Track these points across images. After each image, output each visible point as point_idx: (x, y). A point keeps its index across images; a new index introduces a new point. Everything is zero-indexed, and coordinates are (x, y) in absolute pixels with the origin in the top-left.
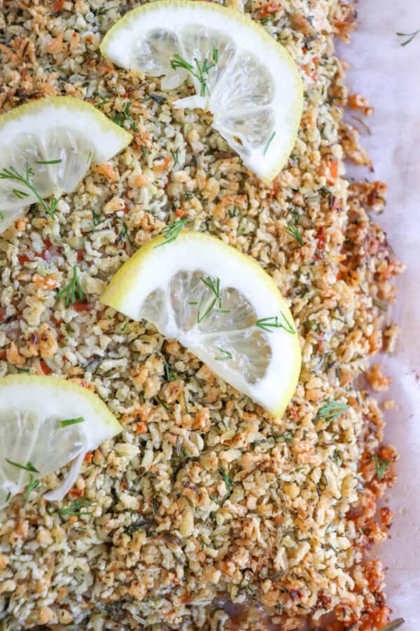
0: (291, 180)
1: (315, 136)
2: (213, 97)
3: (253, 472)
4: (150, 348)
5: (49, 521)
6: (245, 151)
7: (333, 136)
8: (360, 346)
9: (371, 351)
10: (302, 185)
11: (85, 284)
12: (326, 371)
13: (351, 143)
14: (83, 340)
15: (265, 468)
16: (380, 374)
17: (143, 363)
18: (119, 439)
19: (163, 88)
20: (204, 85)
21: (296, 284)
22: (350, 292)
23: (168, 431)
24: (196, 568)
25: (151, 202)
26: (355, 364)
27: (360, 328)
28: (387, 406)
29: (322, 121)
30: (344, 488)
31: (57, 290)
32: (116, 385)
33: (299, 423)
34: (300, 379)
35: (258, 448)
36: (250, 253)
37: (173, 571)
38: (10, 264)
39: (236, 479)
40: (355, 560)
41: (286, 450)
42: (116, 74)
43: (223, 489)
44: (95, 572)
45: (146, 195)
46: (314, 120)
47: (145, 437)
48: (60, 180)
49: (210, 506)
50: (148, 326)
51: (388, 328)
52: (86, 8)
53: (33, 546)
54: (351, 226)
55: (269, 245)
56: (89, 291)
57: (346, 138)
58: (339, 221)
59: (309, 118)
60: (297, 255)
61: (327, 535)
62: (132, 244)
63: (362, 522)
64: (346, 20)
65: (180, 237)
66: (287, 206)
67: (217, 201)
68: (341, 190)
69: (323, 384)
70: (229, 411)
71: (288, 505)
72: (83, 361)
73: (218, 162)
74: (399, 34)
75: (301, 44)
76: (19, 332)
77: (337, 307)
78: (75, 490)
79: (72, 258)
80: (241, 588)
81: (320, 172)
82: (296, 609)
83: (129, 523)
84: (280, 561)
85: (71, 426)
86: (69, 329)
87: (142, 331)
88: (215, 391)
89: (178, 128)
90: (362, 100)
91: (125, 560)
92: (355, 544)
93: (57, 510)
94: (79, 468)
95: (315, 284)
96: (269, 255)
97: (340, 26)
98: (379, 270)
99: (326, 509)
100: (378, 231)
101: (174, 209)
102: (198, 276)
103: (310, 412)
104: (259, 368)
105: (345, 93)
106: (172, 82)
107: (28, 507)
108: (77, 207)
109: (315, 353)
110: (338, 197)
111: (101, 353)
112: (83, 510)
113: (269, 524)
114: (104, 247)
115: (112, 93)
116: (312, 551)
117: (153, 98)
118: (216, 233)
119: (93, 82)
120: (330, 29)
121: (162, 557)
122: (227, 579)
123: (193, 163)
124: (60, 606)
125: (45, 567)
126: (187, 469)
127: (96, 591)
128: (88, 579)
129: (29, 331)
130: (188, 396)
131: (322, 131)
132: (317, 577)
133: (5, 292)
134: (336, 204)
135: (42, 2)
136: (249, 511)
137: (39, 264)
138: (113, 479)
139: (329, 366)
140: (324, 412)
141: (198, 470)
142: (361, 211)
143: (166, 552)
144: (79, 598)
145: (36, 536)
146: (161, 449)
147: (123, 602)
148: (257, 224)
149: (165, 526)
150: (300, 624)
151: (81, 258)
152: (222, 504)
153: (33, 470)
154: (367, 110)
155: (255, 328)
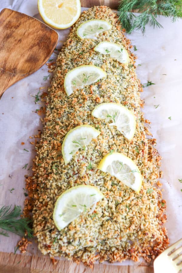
0: (135, 140)
1: (139, 130)
2: (117, 122)
3: (134, 206)
4: (108, 179)
5: (89, 219)
6: (125, 134)
7: (143, 129)
8: (154, 176)
9: (157, 177)
10: (138, 141)
11: (93, 165)
12: (148, 182)
13: (147, 131)
14: (93, 177)
15: (136, 205)
16: (160, 183)
17: (107, 182)
18: (103, 200)
19: (105, 121)
20: (115, 120)
21: (138, 163)
22: (151, 163)
23: (114, 197)
24: (123, 229)
25: (105, 147)
26: (154, 180)
27: (154, 172)
28: (162, 190)
30: (155, 209)
31: (86, 167)
32: (101, 187)
33: (143, 194)
34: (142, 184)
35: (134, 200)
36: (128, 157)
37: (117, 230)
38: (75, 162)
39: (130, 207)
40: (159, 228)
41: (141, 200)
42: (95, 119)
43: (127, 210)
44: (99, 232)
45: (104, 145)
47: (109, 199)
49: (125, 214)
50: (107, 174)
51: (160, 172)
52: (87, 106)
53: (86, 225)
54: (149, 149)
55: (132, 154)
56: (94, 166)
57: (146, 129)
58: (146, 148)
59: (137, 126)
60: (138, 156)
61: (152, 221)
62: (102, 156)
63: (160, 218)
66: (135, 145)
67: (119, 145)
68: (146, 141)
69: (147, 185)
70: (127, 192)
71: (143, 213)
72: (94, 182)
73: (119, 137)
74: (155, 106)
75: (134, 110)
76: (79, 176)
77: (148, 167)
78: (95, 212)
79: (89, 160)
80: (133, 234)
81: (141, 137)
82: (147, 238)
83: (107, 219)
84: (142, 227)
85: (92, 196)
86: (90, 175)
87: (106, 175)
88: (123, 188)
89: (109, 130)
90: (148, 121)
91: (106, 228)
92: (159, 224)
93: (91, 216)
94: (95, 206)
96: (132, 157)
97: (141, 105)
98: (157, 159)
99: (151, 214)
100: (155, 150)
101: (110, 148)
102: (118, 162)
103: (145, 191)
104: (133, 182)
105: (144, 119)
106: (107, 120)
107: (84, 216)
108: (89, 148)
109: (144, 178)
111: (98, 180)
112: (96, 216)
113: (139, 218)
114: (96, 157)
115: (94, 123)
116: (149, 224)
117: (103, 124)
118: (120, 152)
119: (90, 121)
120: (139, 106)
121: (114, 227)
122: (130, 232)
123: (113, 137)
124: (91, 241)
125: (88, 231)
126: (119, 205)
127: (100, 237)
128: (98, 234)
129: (81, 176)
130: (118, 189)
131: (140, 128)
132: (151, 230)
133: (75, 168)
134: (146, 144)
135: (77, 105)
136: (134, 215)
137: (82, 161)
138: (102, 209)
139: (148, 181)
140: (148, 192)
141: (121, 205)
142: (151, 146)
143: (116, 226)
144: (96, 239)
145: (86, 223)
146: (112, 201)
147: (105, 240)
148: (129, 150)
149: (115, 219)
150: (148, 245)
151: (91, 159)
152: (127, 213)
153: (85, 206)
154: (150, 123)
155: (131, 172)
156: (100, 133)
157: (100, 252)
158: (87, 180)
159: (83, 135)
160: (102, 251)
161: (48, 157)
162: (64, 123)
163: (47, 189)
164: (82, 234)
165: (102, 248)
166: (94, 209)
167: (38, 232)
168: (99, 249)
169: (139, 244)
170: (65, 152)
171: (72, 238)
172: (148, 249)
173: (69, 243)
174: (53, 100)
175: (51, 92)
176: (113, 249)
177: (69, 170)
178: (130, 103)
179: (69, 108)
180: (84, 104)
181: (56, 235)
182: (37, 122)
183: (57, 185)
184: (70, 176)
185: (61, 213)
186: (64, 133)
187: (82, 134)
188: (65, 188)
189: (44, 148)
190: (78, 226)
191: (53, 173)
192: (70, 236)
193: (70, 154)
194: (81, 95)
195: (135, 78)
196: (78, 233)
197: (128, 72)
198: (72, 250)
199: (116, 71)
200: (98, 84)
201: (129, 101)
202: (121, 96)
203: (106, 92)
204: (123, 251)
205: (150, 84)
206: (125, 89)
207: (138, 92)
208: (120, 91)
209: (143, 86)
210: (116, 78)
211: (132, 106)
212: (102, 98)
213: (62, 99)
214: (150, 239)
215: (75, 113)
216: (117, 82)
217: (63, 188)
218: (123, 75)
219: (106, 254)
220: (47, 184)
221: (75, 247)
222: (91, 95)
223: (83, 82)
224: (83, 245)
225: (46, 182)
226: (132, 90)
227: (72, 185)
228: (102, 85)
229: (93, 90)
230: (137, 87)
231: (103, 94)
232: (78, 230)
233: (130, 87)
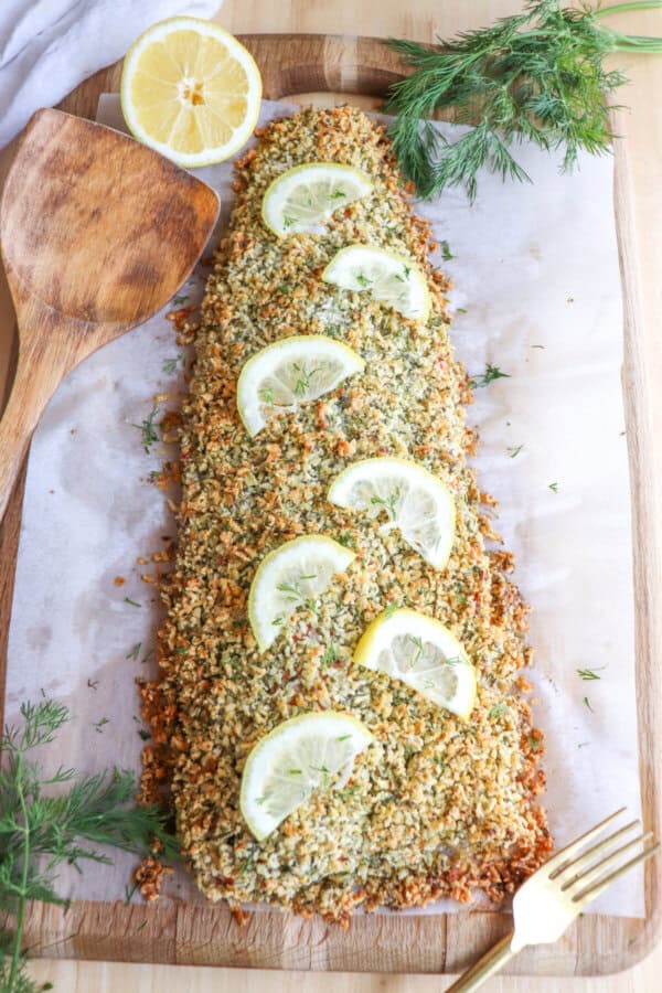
0: (454, 565)
1: (465, 534)
2: (401, 520)
3: (455, 757)
4: (383, 687)
5: (337, 802)
6: (424, 552)
8: (510, 665)
9: (518, 667)
10: (461, 566)
11: (339, 650)
12: (491, 686)
13: (487, 529)
14: (341, 686)
15: (462, 753)
16: (525, 682)
17: (380, 696)
18: (371, 746)
19: (367, 517)
20: (394, 513)
21: (465, 631)
22: (500, 630)
23: (400, 737)
24: (427, 822)
25: (370, 592)
26: (509, 678)
27: (509, 654)
28: (533, 702)
29: (468, 519)
30: (513, 760)
31: (321, 657)
32: (364, 712)
33: (479, 722)
34: (477, 693)
35: (455, 741)
36: (434, 616)
37: (413, 826)
38: (288, 644)
39: (446, 762)
40: (525, 808)
41: (474, 740)
42: (336, 511)
43: (439, 770)
44: (365, 834)
45: (366, 587)
46: (463, 521)
47: (386, 742)
48: (316, 588)
49: (432, 781)
50: (379, 672)
51: (527, 650)
52: (310, 467)
53: (328, 820)
54: (494, 588)
55: (445, 609)
56: (341, 655)
58: (487, 585)
59: (460, 520)
60: (464, 614)
61: (506, 793)
62: (363, 620)
63: (527, 782)
64: (473, 442)
65: (394, 614)
66: (455, 581)
67: (409, 585)
68: (485, 566)
69: (491, 694)
70: (435, 719)
71: (480, 775)
72: (343, 699)
73: (407, 559)
74: (509, 449)
75: (447, 469)
76: (301, 686)
77: (493, 643)
78: (351, 782)
79: (327, 634)
81: (471, 556)
82: (493, 842)
83: (383, 799)
84: (480, 812)
85: (344, 741)
86: (332, 680)
87: (377, 676)
88: (425, 708)
89: (380, 541)
90: (491, 498)
91: (383, 822)
92: (524, 797)
93: (341, 796)
94: (352, 766)
96: (446, 616)
97: (468, 447)
98: (516, 613)
99: (503, 775)
100: (512, 587)
101: (384, 594)
102: (407, 638)
103: (485, 713)
104: (451, 692)
105: (479, 494)
106: (373, 514)
107: (323, 795)
108: (325, 602)
109: (483, 675)
110: (484, 570)
111: (353, 693)
112: (356, 793)
113: (469, 789)
114: (346, 625)
115: (336, 525)
116: (498, 803)
117: (362, 524)
118: (411, 606)
119: (322, 518)
120: (463, 452)
121: (405, 818)
122: (447, 828)
123: (391, 562)
124: (343, 859)
125: (335, 834)
126: (415, 759)
127: (366, 846)
128: (360, 840)
129: (309, 685)
130: (410, 713)
131: (468, 525)
132: (504, 819)
133: (289, 662)
134: (484, 576)
135: (281, 467)
136: (456, 782)
137: (307, 641)
138: (370, 772)
139: (493, 682)
140: (494, 713)
141: (422, 759)
142: (500, 574)
143: (408, 814)
144: (355, 853)
145: (328, 813)
146: (397, 749)
147: (380, 853)
148: (436, 596)
149: (406, 797)
150: (496, 857)
151: (332, 634)
152: (438, 779)
153: (325, 770)
154: (494, 504)
155: (446, 665)
156: (355, 555)
157: (368, 882)
158: (325, 696)
159: (307, 567)
160: (373, 882)
161: (206, 628)
162: (245, 522)
163: (211, 722)
164: (320, 845)
165: (372, 872)
166: (348, 775)
167: (196, 845)
168: (365, 877)
169: (471, 855)
170: (260, 620)
171: (292, 858)
172: (496, 867)
173: (285, 869)
174: (204, 446)
175: (195, 418)
176: (403, 874)
177: (271, 667)
178: (436, 450)
179: (257, 477)
180: (301, 463)
181: (249, 850)
182: (156, 512)
183: (239, 712)
184: (276, 686)
185: (260, 795)
186: (248, 556)
187: (304, 564)
188: (264, 721)
189: (191, 599)
190: (307, 824)
191: (224, 677)
192: (287, 852)
193: (274, 623)
194: (291, 435)
195: (448, 362)
196: (308, 843)
197: (427, 344)
198: (293, 888)
199: (392, 345)
200: (340, 392)
201: (433, 445)
202: (408, 428)
203: (365, 420)
204: (429, 877)
205: (493, 374)
206: (419, 401)
207: (459, 407)
208: (406, 410)
209: (473, 382)
210: (392, 368)
211: (442, 458)
212: (354, 440)
213: (232, 445)
214: (500, 843)
215: (277, 493)
216: (395, 382)
217: (259, 719)
218: (412, 354)
219: (384, 889)
220: (210, 708)
221: (300, 878)
222: (322, 433)
223: (296, 391)
224: (321, 872)
225: (206, 702)
226: (441, 406)
227: (285, 712)
228: (351, 397)
229: (327, 417)
230: (455, 390)
231: (355, 426)
232: (307, 836)
233: (435, 395)
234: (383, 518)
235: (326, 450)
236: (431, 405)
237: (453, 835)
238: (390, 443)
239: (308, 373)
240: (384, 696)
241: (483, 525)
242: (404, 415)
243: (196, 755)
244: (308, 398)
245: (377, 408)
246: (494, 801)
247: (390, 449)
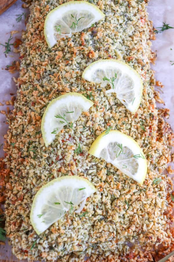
0: (141, 112)
1: (147, 97)
2: (116, 88)
3: (135, 201)
4: (103, 166)
5: (77, 219)
6: (126, 104)
7: (152, 96)
8: (164, 161)
9: (168, 162)
10: (144, 113)
11: (83, 148)
12: (155, 169)
13: (158, 97)
14: (83, 164)
15: (138, 200)
16: (171, 169)
17: (101, 170)
18: (95, 194)
19: (101, 86)
20: (114, 85)
21: (144, 143)
22: (161, 144)
23: (109, 190)
24: (119, 231)
25: (100, 121)
26: (163, 167)
27: (164, 155)
29: (149, 92)
30: (162, 205)
31: (74, 150)
32: (93, 177)
33: (147, 186)
34: (147, 172)
35: (136, 194)
36: (129, 135)
37: (113, 233)
38: (59, 143)
39: (130, 203)
40: (167, 228)
41: (144, 194)
42: (87, 83)
43: (127, 207)
44: (90, 234)
45: (98, 120)
46: (146, 92)
47: (102, 192)
48: (74, 117)
49: (123, 212)
50: (101, 159)
51: (173, 154)
52: (76, 63)
53: (72, 227)
54: (159, 124)
55: (135, 132)
56: (84, 150)
58: (156, 123)
59: (145, 92)
60: (144, 135)
61: (158, 220)
62: (95, 135)
63: (168, 215)
64: (154, 58)
65: (110, 132)
66: (140, 119)
67: (119, 120)
68: (155, 113)
69: (154, 173)
70: (127, 183)
71: (146, 211)
72: (83, 171)
73: (118, 107)
75: (141, 68)
76: (64, 163)
77: (157, 150)
78: (84, 210)
79: (78, 140)
80: (133, 237)
81: (149, 108)
82: (150, 243)
83: (99, 219)
84: (145, 228)
85: (82, 191)
86: (79, 161)
87: (100, 161)
88: (122, 177)
89: (106, 98)
90: (160, 83)
91: (99, 230)
92: (167, 222)
93: (79, 216)
94: (85, 202)
95: (149, 143)
96: (135, 135)
97: (152, 60)
98: (169, 137)
99: (157, 212)
100: (167, 125)
101: (106, 123)
102: (115, 144)
103: (150, 182)
104: (135, 170)
105: (155, 81)
106: (103, 85)
107: (70, 215)
108: (78, 124)
109: (151, 164)
110: (155, 115)
111: (88, 168)
112: (86, 215)
113: (141, 217)
114: (87, 136)
115: (86, 89)
116: (154, 225)
117: (98, 90)
118: (119, 129)
119: (80, 86)
120: (149, 61)
121: (109, 228)
122: (129, 234)
123: (111, 108)
124: (79, 245)
125: (75, 233)
126: (116, 201)
127: (90, 240)
128: (88, 236)
129: (67, 163)
130: (114, 180)
131: (149, 95)
132: (156, 233)
133: (59, 152)
134: (155, 118)
135: (62, 62)
136: (134, 213)
137: (68, 142)
138: (94, 206)
139: (155, 168)
140: (155, 182)
141: (119, 201)
142: (162, 118)
143: (111, 227)
144: (85, 243)
145: (72, 224)
146: (107, 196)
147: (97, 243)
148: (131, 126)
149: (110, 219)
150: (151, 249)
151: (80, 140)
152: (126, 211)
153: (72, 204)
154: (162, 86)
155: (133, 158)
156: (93, 103)
157: (91, 256)
158: (74, 169)
159: (70, 107)
160: (93, 256)
161: (24, 135)
162: (45, 87)
163: (23, 178)
164: (68, 238)
165: (93, 252)
166: (83, 206)
167: (12, 233)
168: (90, 254)
169: (140, 247)
170: (46, 131)
171: (55, 243)
172: (151, 254)
173: (51, 248)
174: (29, 52)
175: (27, 40)
176: (107, 254)
177: (51, 154)
178: (136, 59)
179: (51, 66)
180: (72, 61)
181: (35, 238)
182: (8, 82)
183: (35, 173)
184: (53, 162)
185: (40, 213)
186: (45, 102)
187: (68, 106)
188: (46, 178)
189: (18, 121)
190: (62, 228)
191: (30, 157)
192: (52, 241)
193: (52, 133)
194: (68, 47)
195: (145, 20)
196: (62, 237)
197: (135, 10)
198: (55, 257)
199: (119, 9)
200: (92, 29)
201: (135, 56)
202: (123, 48)
203: (103, 43)
204: (119, 256)
205: (166, 27)
206: (130, 36)
207: (149, 41)
208: (123, 40)
209: (156, 31)
210: (118, 20)
211: (138, 63)
212: (97, 51)
213: (41, 52)
214: (154, 243)
215: (60, 73)
216: (119, 27)
217: (43, 177)
218: (127, 14)
219: (99, 260)
220: (23, 171)
221: (58, 253)
222: (82, 47)
223: (71, 27)
224: (68, 250)
225: (21, 168)
226: (140, 39)
227: (55, 175)
228: (97, 32)
229: (85, 40)
230: (147, 33)
231: (98, 45)
232: (62, 234)
233: (137, 33)
234: (108, 87)
235: (84, 56)
236: (135, 38)
237: (131, 238)
238: (114, 54)
239: (77, 19)
240: (103, 170)
241: (156, 95)
242: (122, 42)
243: (15, 192)
244: (77, 31)
245: (109, 37)
246: (152, 223)
247: (114, 56)
